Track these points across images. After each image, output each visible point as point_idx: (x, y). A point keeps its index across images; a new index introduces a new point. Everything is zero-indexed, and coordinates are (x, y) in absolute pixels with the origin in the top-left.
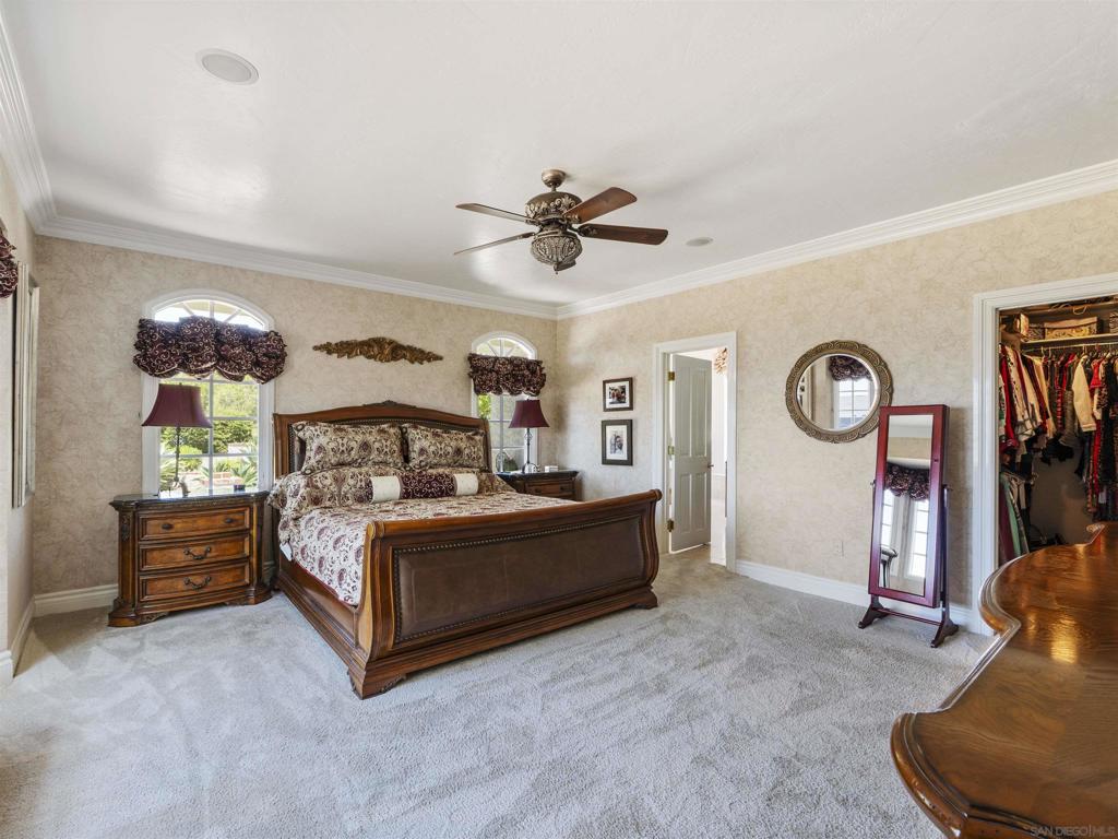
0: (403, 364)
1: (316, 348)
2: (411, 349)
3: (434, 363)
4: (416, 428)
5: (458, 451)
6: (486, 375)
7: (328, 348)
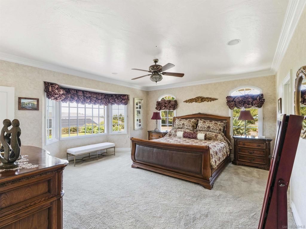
0: (205, 103)
1: (184, 102)
2: (207, 98)
3: (215, 101)
4: (201, 120)
5: (209, 127)
6: (232, 102)
7: (186, 101)
